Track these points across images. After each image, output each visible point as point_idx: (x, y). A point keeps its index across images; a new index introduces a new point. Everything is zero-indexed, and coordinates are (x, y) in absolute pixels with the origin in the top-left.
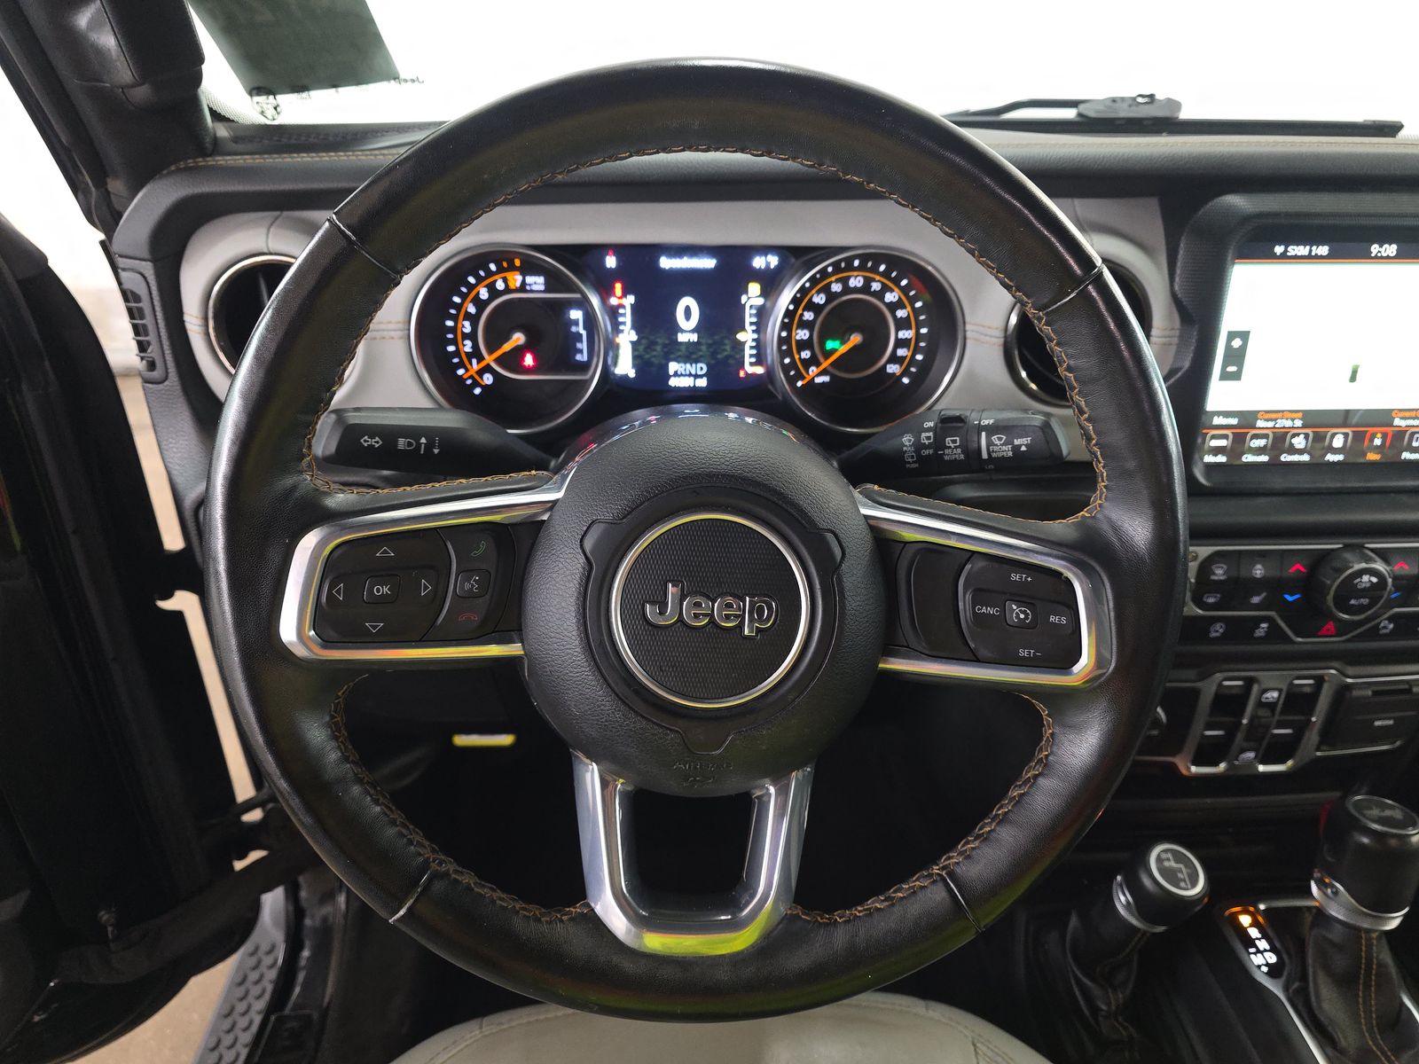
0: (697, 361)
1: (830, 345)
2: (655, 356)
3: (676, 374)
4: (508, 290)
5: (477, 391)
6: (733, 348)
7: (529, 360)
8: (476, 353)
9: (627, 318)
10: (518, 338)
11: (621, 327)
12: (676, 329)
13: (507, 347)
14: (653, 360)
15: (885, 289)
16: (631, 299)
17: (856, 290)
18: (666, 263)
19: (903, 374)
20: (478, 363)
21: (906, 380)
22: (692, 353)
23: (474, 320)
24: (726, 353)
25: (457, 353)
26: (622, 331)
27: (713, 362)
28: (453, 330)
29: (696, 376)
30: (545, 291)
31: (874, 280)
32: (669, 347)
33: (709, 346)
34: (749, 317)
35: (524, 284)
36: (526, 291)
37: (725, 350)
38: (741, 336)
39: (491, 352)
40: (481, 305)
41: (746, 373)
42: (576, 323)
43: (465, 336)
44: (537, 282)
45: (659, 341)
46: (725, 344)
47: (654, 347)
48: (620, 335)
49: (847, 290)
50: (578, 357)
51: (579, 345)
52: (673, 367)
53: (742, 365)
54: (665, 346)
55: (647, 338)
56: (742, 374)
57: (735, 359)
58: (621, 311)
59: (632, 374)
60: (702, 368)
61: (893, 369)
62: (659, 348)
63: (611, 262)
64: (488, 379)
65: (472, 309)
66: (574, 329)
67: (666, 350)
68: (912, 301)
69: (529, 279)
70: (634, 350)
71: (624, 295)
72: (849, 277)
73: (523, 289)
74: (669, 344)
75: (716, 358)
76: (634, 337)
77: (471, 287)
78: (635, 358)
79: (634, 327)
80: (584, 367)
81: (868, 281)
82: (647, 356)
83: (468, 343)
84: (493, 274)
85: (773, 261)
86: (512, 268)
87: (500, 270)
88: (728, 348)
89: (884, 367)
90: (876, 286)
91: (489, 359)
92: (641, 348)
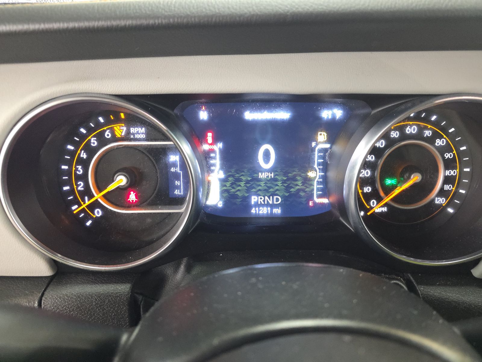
0: (273, 195)
1: (389, 182)
2: (239, 190)
3: (257, 205)
4: (114, 139)
5: (89, 223)
6: (303, 183)
7: (132, 197)
8: (87, 192)
9: (217, 162)
10: (121, 180)
11: (212, 168)
12: (257, 169)
13: (112, 187)
14: (238, 193)
15: (436, 135)
16: (220, 145)
17: (411, 137)
18: (249, 115)
19: (448, 205)
20: (89, 200)
21: (450, 210)
22: (270, 188)
23: (85, 164)
24: (298, 187)
25: (72, 192)
26: (213, 171)
27: (287, 194)
28: (69, 173)
29: (273, 206)
30: (147, 140)
31: (426, 128)
32: (251, 183)
33: (284, 182)
34: (317, 159)
35: (128, 133)
36: (130, 140)
37: (297, 185)
38: (311, 174)
39: (100, 190)
40: (91, 151)
41: (315, 203)
42: (174, 165)
43: (79, 178)
44: (139, 132)
45: (244, 178)
46: (296, 180)
47: (239, 183)
48: (212, 175)
49: (404, 136)
50: (177, 192)
51: (177, 183)
52: (254, 199)
53: (311, 197)
54: (247, 182)
55: (233, 176)
56: (311, 203)
57: (305, 192)
58: (212, 155)
59: (220, 205)
60: (278, 199)
61: (440, 201)
62: (242, 184)
63: (203, 115)
64: (98, 213)
65: (84, 155)
66: (173, 170)
67: (248, 185)
68: (457, 145)
69: (132, 130)
70: (222, 185)
71: (215, 142)
72: (406, 126)
73: (126, 138)
74: (251, 181)
75: (290, 192)
76: (222, 175)
77: (83, 137)
78: (223, 192)
79: (222, 168)
80: (179, 201)
81: (421, 130)
82: (233, 190)
83: (81, 184)
84: (103, 125)
85: (338, 113)
86: (118, 120)
87: (108, 122)
88: (299, 183)
89: (433, 200)
90: (428, 133)
91: (98, 196)
92: (228, 184)
